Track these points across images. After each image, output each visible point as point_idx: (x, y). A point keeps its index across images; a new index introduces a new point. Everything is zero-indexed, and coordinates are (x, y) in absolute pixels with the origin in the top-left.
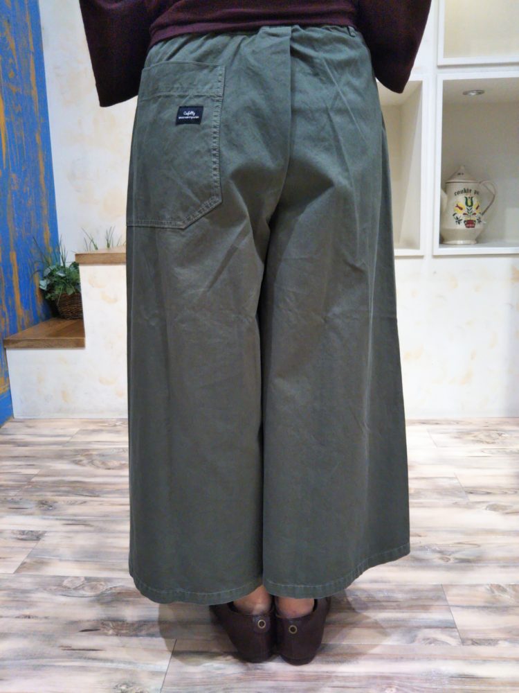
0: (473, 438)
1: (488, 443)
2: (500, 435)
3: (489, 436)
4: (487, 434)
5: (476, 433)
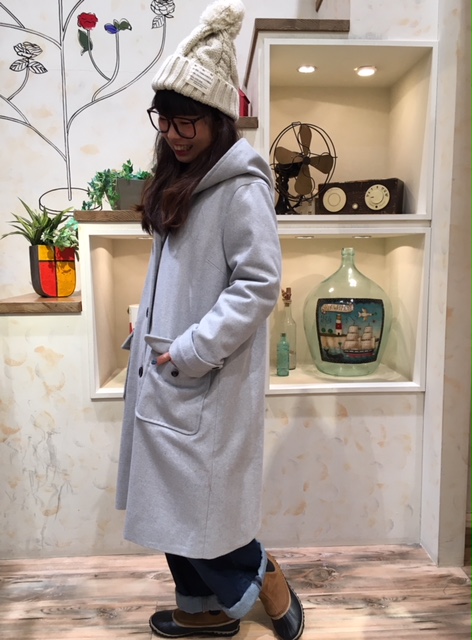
0: (302, 580)
1: (316, 587)
2: (330, 573)
3: (319, 575)
4: (318, 572)
5: (307, 571)
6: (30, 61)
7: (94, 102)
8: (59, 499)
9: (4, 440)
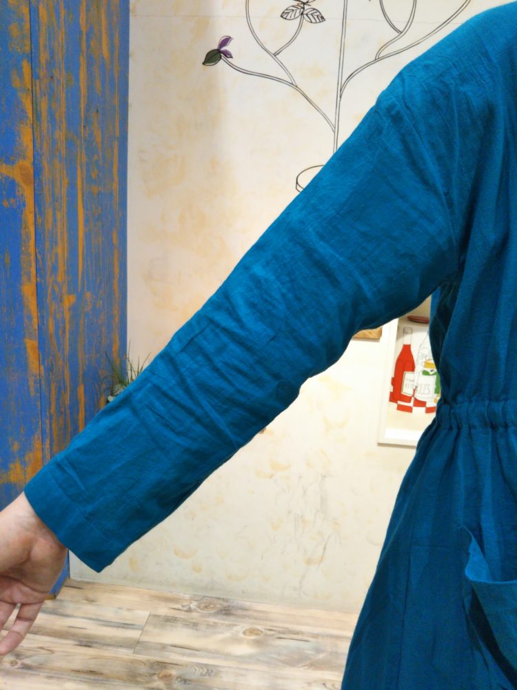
6: (306, 7)
7: (377, 59)
8: (325, 549)
9: (271, 476)
